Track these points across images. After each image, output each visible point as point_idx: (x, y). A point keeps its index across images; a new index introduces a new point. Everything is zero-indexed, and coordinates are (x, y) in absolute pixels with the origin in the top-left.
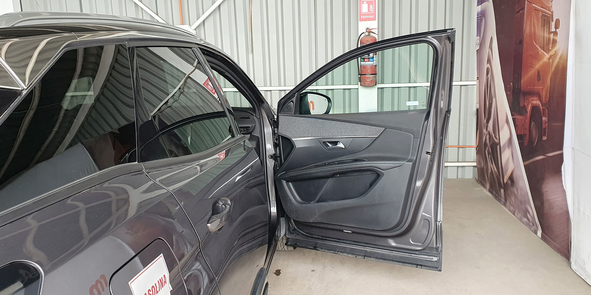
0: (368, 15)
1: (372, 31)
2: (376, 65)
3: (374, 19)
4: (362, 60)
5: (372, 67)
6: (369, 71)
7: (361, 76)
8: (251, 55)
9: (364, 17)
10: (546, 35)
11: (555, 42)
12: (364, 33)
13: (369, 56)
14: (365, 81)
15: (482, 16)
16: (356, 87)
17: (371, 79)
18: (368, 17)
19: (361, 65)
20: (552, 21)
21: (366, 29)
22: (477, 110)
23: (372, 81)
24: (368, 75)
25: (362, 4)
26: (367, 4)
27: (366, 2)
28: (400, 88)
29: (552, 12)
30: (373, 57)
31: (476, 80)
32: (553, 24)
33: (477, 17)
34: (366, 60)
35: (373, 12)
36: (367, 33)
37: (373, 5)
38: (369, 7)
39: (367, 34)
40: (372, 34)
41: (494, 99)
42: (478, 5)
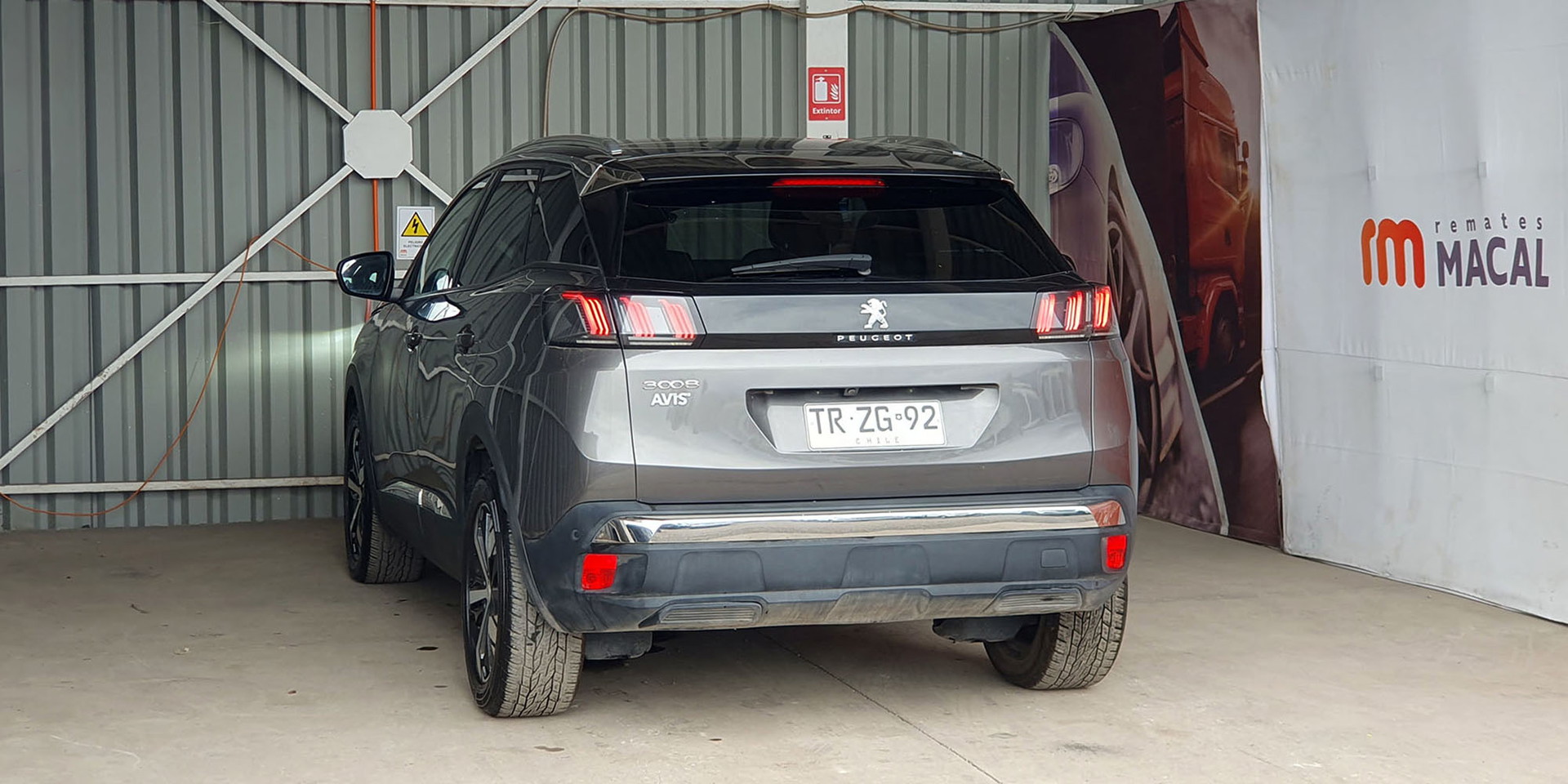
0: (828, 107)
3: (841, 117)
9: (818, 111)
10: (1232, 167)
11: (1245, 178)
15: (1065, 119)
18: (827, 111)
20: (1238, 144)
25: (815, 81)
26: (826, 83)
27: (822, 79)
29: (1236, 130)
32: (1240, 148)
33: (1051, 123)
35: (838, 101)
37: (838, 85)
38: (829, 90)
41: (1139, 293)
42: (1052, 96)
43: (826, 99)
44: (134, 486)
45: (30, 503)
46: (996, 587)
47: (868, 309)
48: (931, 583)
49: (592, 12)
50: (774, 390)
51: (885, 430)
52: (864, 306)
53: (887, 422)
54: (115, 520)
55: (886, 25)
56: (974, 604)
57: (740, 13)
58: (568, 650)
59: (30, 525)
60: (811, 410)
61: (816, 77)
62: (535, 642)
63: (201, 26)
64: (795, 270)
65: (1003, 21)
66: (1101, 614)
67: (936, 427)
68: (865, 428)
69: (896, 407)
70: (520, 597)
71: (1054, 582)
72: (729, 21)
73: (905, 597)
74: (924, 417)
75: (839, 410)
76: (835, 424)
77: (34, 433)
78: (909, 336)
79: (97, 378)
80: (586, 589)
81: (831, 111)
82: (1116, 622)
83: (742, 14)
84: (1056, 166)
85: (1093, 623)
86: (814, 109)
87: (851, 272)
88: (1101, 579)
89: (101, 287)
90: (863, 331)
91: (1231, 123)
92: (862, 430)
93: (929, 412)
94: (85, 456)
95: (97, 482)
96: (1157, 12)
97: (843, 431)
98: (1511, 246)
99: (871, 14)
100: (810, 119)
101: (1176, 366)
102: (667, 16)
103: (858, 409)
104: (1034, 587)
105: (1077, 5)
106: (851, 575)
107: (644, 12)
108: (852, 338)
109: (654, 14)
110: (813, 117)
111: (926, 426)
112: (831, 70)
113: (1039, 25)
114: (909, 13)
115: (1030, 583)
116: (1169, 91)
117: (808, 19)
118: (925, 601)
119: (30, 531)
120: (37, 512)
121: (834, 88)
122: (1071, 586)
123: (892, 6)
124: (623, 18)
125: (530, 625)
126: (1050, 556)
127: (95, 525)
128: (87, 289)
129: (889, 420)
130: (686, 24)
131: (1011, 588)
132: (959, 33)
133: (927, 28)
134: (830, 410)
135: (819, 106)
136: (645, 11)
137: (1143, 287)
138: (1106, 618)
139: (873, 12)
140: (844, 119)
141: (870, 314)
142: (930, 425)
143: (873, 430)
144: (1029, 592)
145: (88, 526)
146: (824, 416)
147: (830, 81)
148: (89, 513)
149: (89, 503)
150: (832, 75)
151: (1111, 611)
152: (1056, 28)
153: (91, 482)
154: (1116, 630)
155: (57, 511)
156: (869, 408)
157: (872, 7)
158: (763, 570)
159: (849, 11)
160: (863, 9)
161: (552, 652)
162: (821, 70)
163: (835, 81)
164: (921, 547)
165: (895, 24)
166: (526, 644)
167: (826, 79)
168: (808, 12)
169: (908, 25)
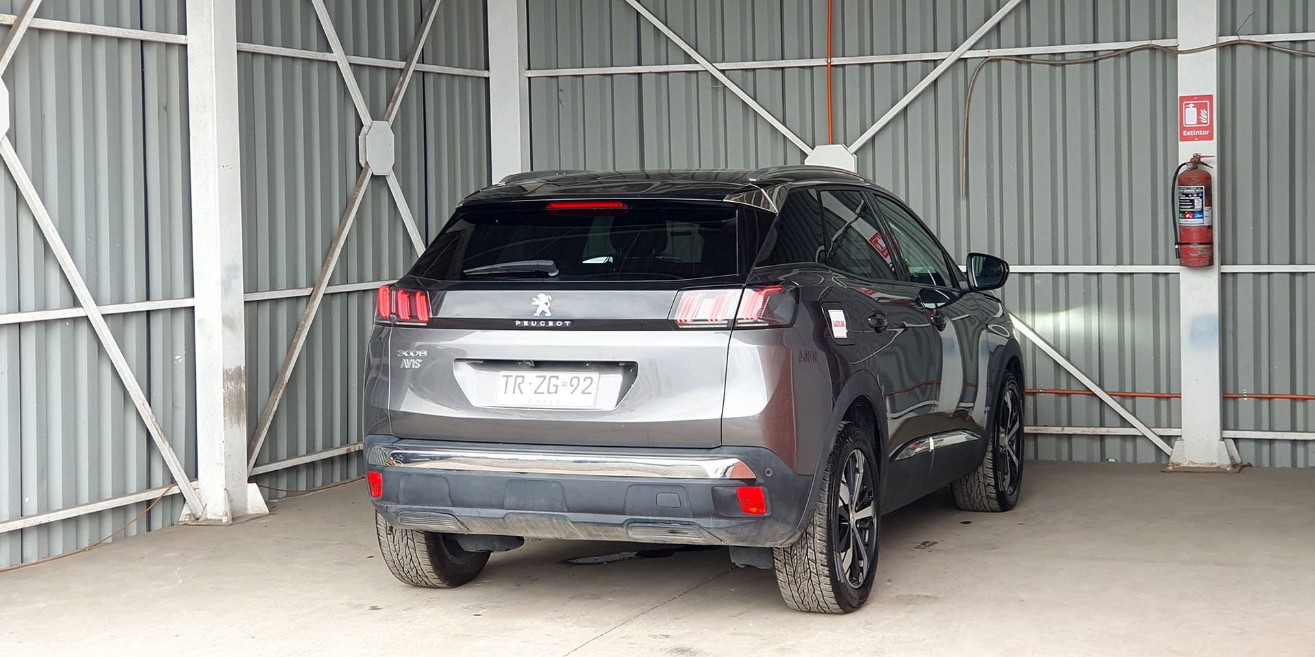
0: (1197, 129)
1: (1202, 160)
2: (1210, 226)
3: (1210, 137)
4: (1181, 215)
5: (1200, 229)
6: (1195, 237)
7: (1182, 246)
8: (963, 203)
9: (1189, 133)
12: (1186, 164)
13: (1194, 208)
14: (1188, 256)
17: (1200, 253)
18: (1197, 133)
19: (1179, 226)
21: (1193, 157)
23: (1202, 257)
24: (1193, 244)
25: (1186, 108)
26: (1196, 109)
27: (1192, 105)
28: (1271, 275)
30: (1202, 210)
34: (1188, 216)
35: (1206, 123)
36: (1191, 164)
37: (1207, 110)
38: (1199, 115)
39: (1192, 166)
40: (1203, 167)
43: (1196, 123)
46: (621, 519)
47: (536, 302)
48: (569, 511)
49: (1003, 59)
50: (484, 360)
51: (551, 393)
52: (534, 299)
53: (555, 387)
55: (1266, 55)
56: (614, 531)
57: (1130, 53)
58: (415, 541)
60: (504, 376)
61: (1186, 104)
62: (392, 532)
64: (505, 272)
66: (805, 552)
67: (590, 393)
68: (538, 391)
69: (565, 376)
71: (672, 519)
72: (1123, 60)
73: (554, 521)
74: (583, 385)
75: (523, 377)
76: (518, 387)
78: (568, 323)
81: (1200, 133)
82: (821, 560)
83: (1132, 54)
85: (801, 558)
86: (1185, 132)
87: (543, 274)
88: (727, 522)
90: (533, 318)
92: (535, 392)
93: (588, 381)
97: (522, 393)
99: (1251, 47)
100: (1181, 140)
102: (1067, 59)
103: (537, 377)
104: (655, 522)
106: (509, 501)
107: (1047, 57)
108: (526, 323)
109: (1058, 58)
110: (1184, 139)
111: (583, 393)
112: (1200, 98)
114: (1288, 43)
115: (650, 518)
117: (1179, 55)
121: (1203, 112)
122: (689, 524)
123: (1270, 39)
124: (1030, 63)
126: (664, 499)
129: (557, 386)
130: (1083, 65)
131: (635, 521)
133: (1307, 55)
134: (517, 376)
135: (1189, 129)
136: (1048, 55)
138: (811, 555)
139: (1254, 45)
140: (1212, 139)
141: (538, 306)
142: (586, 391)
143: (543, 393)
144: (649, 525)
146: (511, 380)
147: (1200, 107)
150: (1201, 102)
151: (814, 551)
154: (822, 567)
156: (545, 377)
157: (1248, 40)
158: (450, 491)
159: (1221, 47)
160: (1239, 43)
161: (405, 542)
162: (1191, 98)
163: (1203, 106)
164: (559, 483)
165: (1275, 54)
166: (387, 534)
167: (1196, 106)
168: (1179, 50)
169: (1288, 56)
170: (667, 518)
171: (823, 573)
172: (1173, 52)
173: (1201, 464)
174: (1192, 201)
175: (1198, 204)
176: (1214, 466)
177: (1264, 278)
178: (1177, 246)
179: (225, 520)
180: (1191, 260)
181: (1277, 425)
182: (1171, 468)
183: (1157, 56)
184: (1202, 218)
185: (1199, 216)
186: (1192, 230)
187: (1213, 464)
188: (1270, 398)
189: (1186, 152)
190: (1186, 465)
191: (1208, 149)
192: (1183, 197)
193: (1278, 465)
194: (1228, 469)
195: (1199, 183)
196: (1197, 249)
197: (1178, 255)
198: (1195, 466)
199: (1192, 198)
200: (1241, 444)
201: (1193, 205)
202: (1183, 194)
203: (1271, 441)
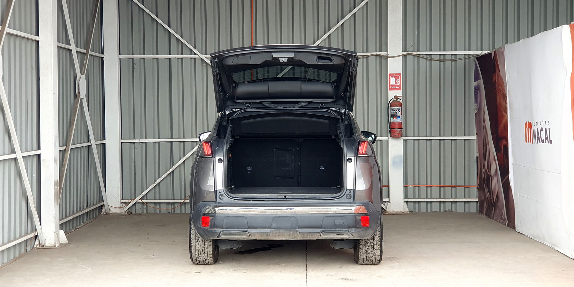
0: (395, 86)
1: (398, 97)
2: (402, 122)
4: (392, 118)
5: (399, 123)
6: (397, 126)
7: (391, 130)
12: (392, 99)
13: (397, 115)
14: (394, 133)
15: (477, 89)
16: (386, 138)
17: (399, 132)
19: (391, 122)
21: (394, 96)
22: (477, 158)
23: (399, 133)
24: (396, 129)
26: (395, 78)
27: (393, 77)
28: (419, 141)
30: (400, 116)
31: (475, 135)
33: (475, 90)
34: (395, 118)
35: (399, 84)
38: (396, 81)
39: (395, 100)
40: (399, 100)
41: (488, 146)
42: (475, 81)
43: (395, 84)
44: (182, 201)
45: (153, 205)
46: (320, 230)
48: (299, 228)
54: (178, 211)
55: (418, 60)
56: (315, 235)
57: (368, 57)
58: (208, 245)
59: (153, 212)
61: (391, 77)
62: (198, 242)
63: (203, 65)
65: (458, 57)
66: (373, 241)
70: (193, 229)
71: (339, 229)
72: (365, 60)
73: (292, 232)
77: (153, 185)
79: (171, 169)
80: (203, 226)
81: (396, 87)
82: (378, 244)
83: (369, 57)
84: (476, 104)
85: (370, 244)
86: (391, 87)
88: (357, 230)
89: (173, 142)
91: (504, 90)
94: (169, 192)
95: (173, 200)
96: (491, 54)
98: (544, 130)
99: (412, 56)
100: (389, 90)
101: (496, 170)
104: (333, 230)
105: (483, 51)
106: (273, 225)
110: (390, 89)
112: (396, 74)
113: (471, 58)
114: (425, 55)
115: (331, 229)
116: (494, 79)
117: (389, 58)
118: (299, 234)
119: (153, 214)
120: (155, 208)
122: (345, 231)
123: (419, 53)
125: (196, 237)
126: (336, 222)
127: (172, 212)
128: (170, 143)
131: (325, 231)
132: (443, 61)
133: (432, 60)
135: (392, 86)
137: (489, 144)
138: (375, 242)
139: (413, 55)
140: (401, 90)
144: (331, 232)
145: (170, 213)
147: (396, 78)
148: (170, 208)
149: (171, 206)
150: (397, 76)
151: (376, 240)
152: (475, 59)
153: (171, 200)
154: (378, 246)
155: (161, 208)
157: (411, 54)
158: (247, 222)
159: (403, 55)
160: (409, 54)
161: (203, 245)
162: (393, 74)
163: (398, 78)
164: (295, 217)
165: (421, 59)
166: (195, 243)
167: (395, 77)
168: (389, 56)
169: (425, 59)
170: (338, 229)
171: (378, 248)
172: (386, 57)
173: (397, 211)
174: (397, 113)
175: (399, 114)
176: (402, 212)
177: (416, 142)
178: (390, 130)
179: (57, 246)
180: (395, 135)
181: (421, 196)
182: (387, 213)
183: (378, 58)
184: (400, 119)
185: (399, 118)
186: (396, 123)
187: (401, 211)
188: (419, 186)
189: (391, 94)
190: (391, 212)
191: (399, 93)
192: (393, 111)
193: (422, 211)
194: (408, 213)
195: (399, 106)
196: (397, 131)
197: (390, 133)
198: (395, 212)
199: (397, 112)
200: (408, 203)
201: (397, 114)
202: (393, 110)
203: (419, 202)
